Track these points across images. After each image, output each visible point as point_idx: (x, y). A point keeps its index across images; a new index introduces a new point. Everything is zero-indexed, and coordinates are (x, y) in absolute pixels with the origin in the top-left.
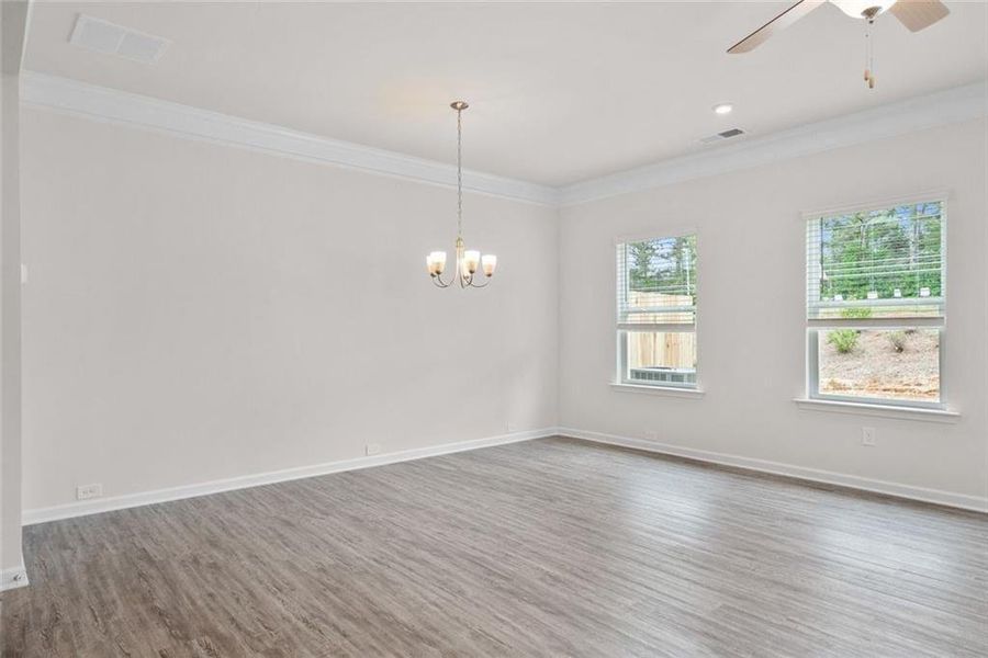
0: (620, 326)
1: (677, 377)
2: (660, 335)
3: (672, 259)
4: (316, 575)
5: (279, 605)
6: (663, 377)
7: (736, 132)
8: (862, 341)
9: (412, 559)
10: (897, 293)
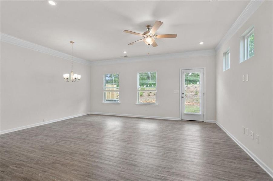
0: (104, 91)
1: (115, 101)
2: (111, 92)
3: (110, 77)
4: (41, 148)
5: (33, 155)
6: (112, 101)
7: (126, 56)
8: (144, 94)
9: (65, 140)
10: (149, 86)
